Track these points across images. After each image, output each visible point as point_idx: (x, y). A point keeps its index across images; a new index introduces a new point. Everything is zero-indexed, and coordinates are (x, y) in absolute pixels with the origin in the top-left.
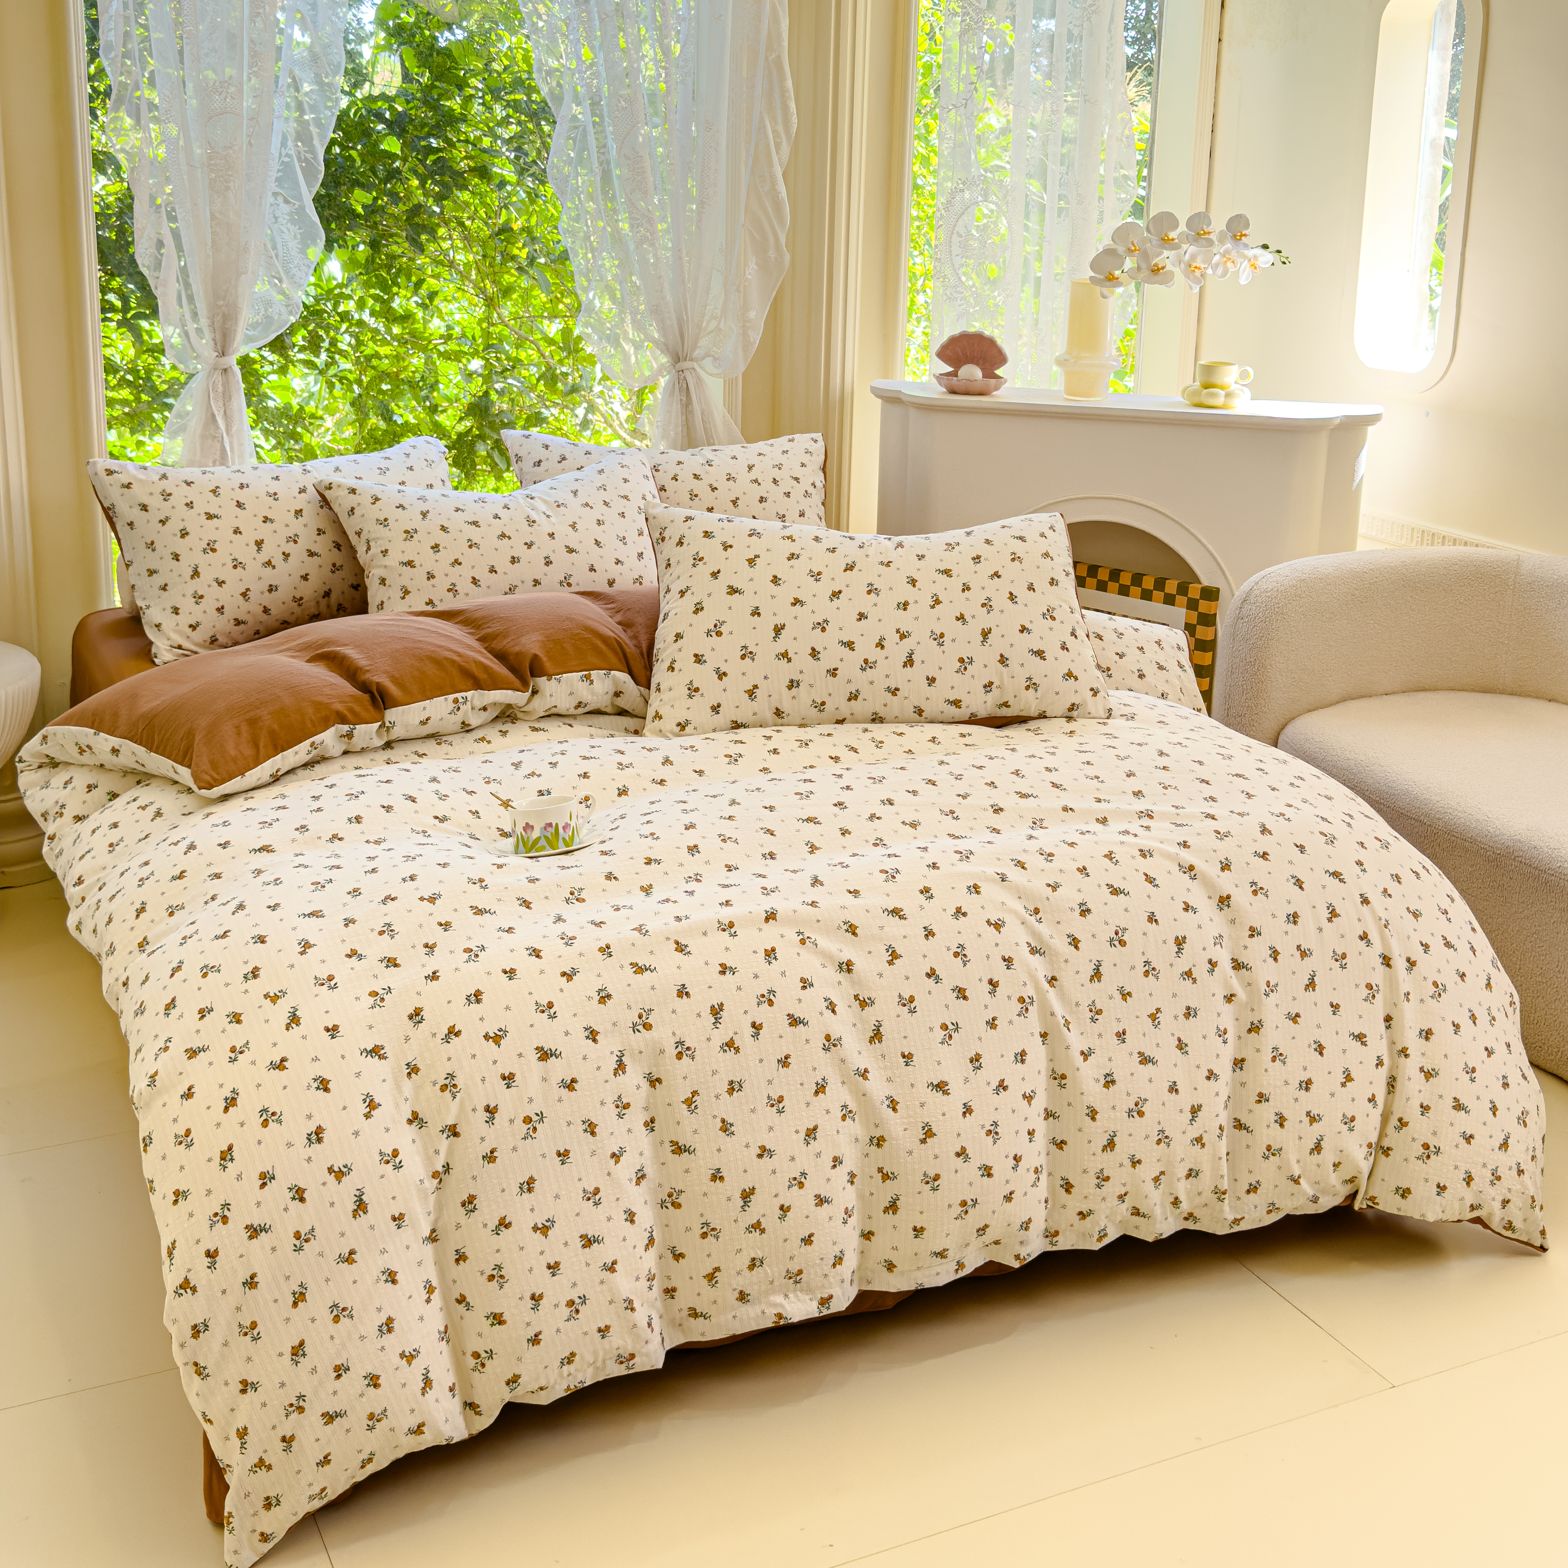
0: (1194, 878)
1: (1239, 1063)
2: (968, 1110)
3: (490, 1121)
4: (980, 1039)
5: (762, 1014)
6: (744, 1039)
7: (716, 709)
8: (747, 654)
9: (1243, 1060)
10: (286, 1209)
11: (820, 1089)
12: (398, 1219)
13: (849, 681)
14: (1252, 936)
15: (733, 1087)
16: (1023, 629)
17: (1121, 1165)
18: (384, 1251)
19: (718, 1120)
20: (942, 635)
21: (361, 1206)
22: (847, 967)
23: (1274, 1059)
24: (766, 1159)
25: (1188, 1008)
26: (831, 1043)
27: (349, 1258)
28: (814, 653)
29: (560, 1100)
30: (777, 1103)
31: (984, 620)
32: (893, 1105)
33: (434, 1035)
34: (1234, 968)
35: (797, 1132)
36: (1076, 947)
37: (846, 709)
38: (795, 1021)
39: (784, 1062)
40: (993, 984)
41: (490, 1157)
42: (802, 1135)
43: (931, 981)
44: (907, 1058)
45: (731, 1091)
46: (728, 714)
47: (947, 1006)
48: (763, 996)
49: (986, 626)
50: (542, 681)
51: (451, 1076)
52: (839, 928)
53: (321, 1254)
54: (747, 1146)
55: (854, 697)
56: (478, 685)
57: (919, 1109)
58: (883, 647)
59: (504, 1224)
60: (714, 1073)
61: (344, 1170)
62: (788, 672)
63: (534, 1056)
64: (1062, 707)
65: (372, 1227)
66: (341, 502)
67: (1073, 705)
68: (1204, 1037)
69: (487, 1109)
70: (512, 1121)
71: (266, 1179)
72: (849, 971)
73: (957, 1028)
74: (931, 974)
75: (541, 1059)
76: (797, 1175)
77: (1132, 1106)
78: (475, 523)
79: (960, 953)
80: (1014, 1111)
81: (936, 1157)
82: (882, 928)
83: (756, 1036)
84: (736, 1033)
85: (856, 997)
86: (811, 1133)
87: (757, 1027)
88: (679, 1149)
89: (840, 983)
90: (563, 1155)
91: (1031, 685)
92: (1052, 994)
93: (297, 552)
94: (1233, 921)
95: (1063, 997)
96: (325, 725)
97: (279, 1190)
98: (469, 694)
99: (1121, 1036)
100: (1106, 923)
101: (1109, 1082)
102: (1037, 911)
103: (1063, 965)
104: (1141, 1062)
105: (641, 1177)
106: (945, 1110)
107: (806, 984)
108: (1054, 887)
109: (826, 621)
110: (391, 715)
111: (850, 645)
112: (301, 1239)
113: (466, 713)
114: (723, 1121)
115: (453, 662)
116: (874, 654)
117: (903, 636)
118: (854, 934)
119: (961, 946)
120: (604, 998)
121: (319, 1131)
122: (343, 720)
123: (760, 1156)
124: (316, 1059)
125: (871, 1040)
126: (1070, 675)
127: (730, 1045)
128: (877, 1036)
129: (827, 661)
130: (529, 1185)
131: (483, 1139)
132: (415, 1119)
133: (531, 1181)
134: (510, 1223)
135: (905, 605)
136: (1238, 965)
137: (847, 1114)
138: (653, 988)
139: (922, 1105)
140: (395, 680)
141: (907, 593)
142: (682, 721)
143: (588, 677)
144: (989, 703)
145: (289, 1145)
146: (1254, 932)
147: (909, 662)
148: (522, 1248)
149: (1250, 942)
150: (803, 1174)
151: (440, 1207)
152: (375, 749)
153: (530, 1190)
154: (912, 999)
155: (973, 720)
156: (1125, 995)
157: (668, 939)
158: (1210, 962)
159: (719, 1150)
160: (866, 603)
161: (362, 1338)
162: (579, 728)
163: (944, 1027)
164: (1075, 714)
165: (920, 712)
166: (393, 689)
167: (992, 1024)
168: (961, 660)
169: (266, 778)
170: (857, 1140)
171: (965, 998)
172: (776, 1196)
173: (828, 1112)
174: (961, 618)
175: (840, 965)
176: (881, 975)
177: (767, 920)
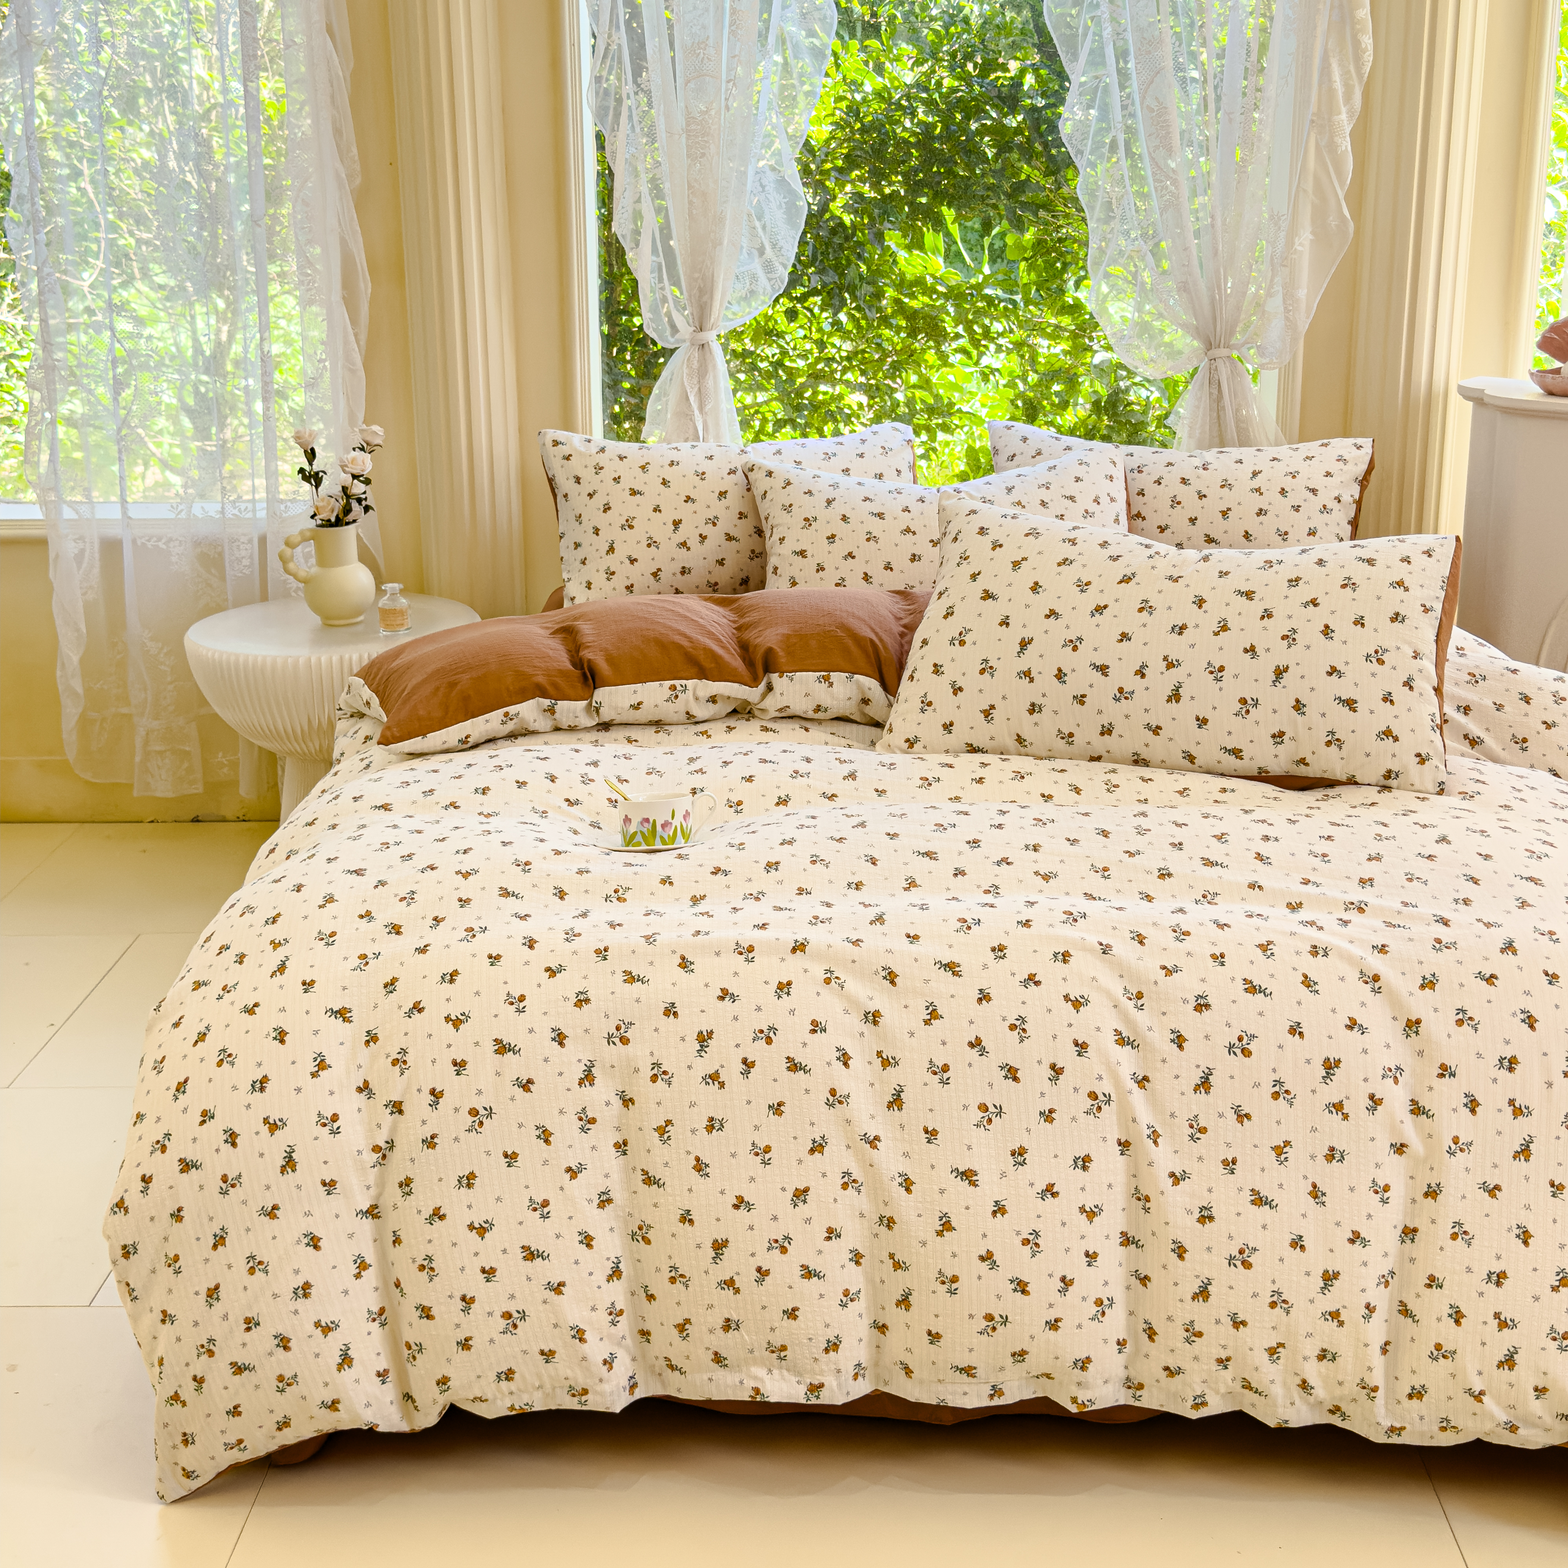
0: (1377, 991)
1: (1409, 1233)
2: (999, 1210)
3: (434, 1105)
4: (1028, 1131)
5: (757, 1051)
6: (732, 1073)
7: (948, 727)
8: (987, 669)
9: (1415, 1230)
10: (217, 1150)
11: (817, 1148)
12: (329, 1186)
13: (1100, 712)
14: (1441, 1076)
15: (712, 1125)
16: (1333, 671)
17: (1218, 1322)
18: (308, 1214)
19: (692, 1158)
20: (1222, 669)
21: (289, 1163)
22: (873, 1018)
23: (1454, 1237)
24: (742, 1211)
25: (1332, 1149)
26: (835, 1099)
27: (272, 1212)
28: (1060, 675)
29: (512, 1099)
30: (763, 1153)
31: (1281, 655)
32: (907, 1185)
33: (400, 1007)
34: (1412, 1112)
35: (783, 1189)
36: (1180, 1047)
37: (1100, 744)
38: (794, 1066)
39: (777, 1109)
40: (1057, 1071)
41: (430, 1142)
42: (789, 1194)
43: (975, 1052)
44: (931, 1134)
45: (710, 1128)
46: (960, 735)
47: (991, 1085)
48: (762, 1031)
49: (1282, 663)
50: (775, 677)
51: (403, 1051)
52: (876, 973)
53: (244, 1202)
54: (722, 1192)
55: (1106, 731)
56: (703, 674)
57: (937, 1196)
58: (1143, 676)
59: (438, 1215)
60: (692, 1105)
61: (279, 1123)
62: (1028, 693)
63: (491, 1047)
64: (1375, 774)
65: (299, 1187)
66: (761, 483)
67: (1389, 772)
68: (1352, 1189)
69: (433, 1092)
70: (456, 1110)
71: (207, 1116)
72: (875, 1023)
73: (1000, 1112)
74: (976, 1044)
75: (497, 1052)
76: (780, 1238)
77: (1235, 1253)
78: (880, 516)
79: (1018, 1026)
80: (1064, 1224)
81: (954, 1255)
82: (927, 981)
83: (746, 1073)
84: (722, 1067)
85: (879, 1054)
86: (801, 1195)
87: (748, 1065)
88: (649, 1180)
89: (862, 1034)
90: (511, 1158)
91: (1333, 740)
92: (1137, 1096)
93: (715, 535)
94: (1420, 1053)
95: (1154, 1103)
96: (523, 696)
97: (215, 1128)
98: (690, 683)
99: (1230, 1165)
100: (1228, 1025)
101: (1206, 1217)
102: (1140, 995)
103: (1159, 1065)
104: (1253, 1202)
105: (605, 1201)
106: (970, 1203)
107: (816, 1027)
108: (1169, 971)
109: (1080, 639)
110: (602, 694)
111: (1103, 669)
112: (228, 1183)
113: (687, 702)
114: (698, 1159)
115: (680, 647)
116: (1132, 683)
117: (1170, 665)
118: (893, 982)
119: (1022, 1019)
120: (582, 1001)
121: (265, 1080)
122: (545, 695)
123: (736, 1207)
124: (283, 1010)
125: (890, 1105)
126: (1387, 733)
127: (714, 1078)
128: (896, 1101)
129: (1075, 684)
130: (468, 1180)
131: (424, 1122)
132: (365, 1088)
133: (471, 1176)
134: (444, 1215)
135: (1182, 629)
136: (1417, 1109)
137: (848, 1182)
138: (638, 1001)
139: (942, 1191)
140: (610, 660)
141: (1188, 614)
142: (911, 737)
143: (826, 679)
144: (1282, 758)
145: (235, 1088)
146: (1445, 1071)
147: (1175, 696)
148: (454, 1244)
149: (1437, 1083)
150: (787, 1238)
151: (381, 1184)
152: (587, 729)
153: (469, 1186)
154: (946, 1068)
155: (1262, 777)
156: (1242, 1117)
157: (674, 952)
158: (1372, 1097)
159: (690, 1190)
160: (1132, 622)
161: (275, 1296)
162: (817, 733)
163: (983, 1108)
164: (1393, 783)
165: (1191, 758)
166: (603, 667)
167: (1048, 1116)
168: (1243, 701)
169: (453, 742)
170: (862, 1215)
171: (1016, 1079)
172: (753, 1255)
173: (824, 1175)
174: (1251, 650)
175: (866, 1014)
176: (912, 1034)
177: (794, 950)
